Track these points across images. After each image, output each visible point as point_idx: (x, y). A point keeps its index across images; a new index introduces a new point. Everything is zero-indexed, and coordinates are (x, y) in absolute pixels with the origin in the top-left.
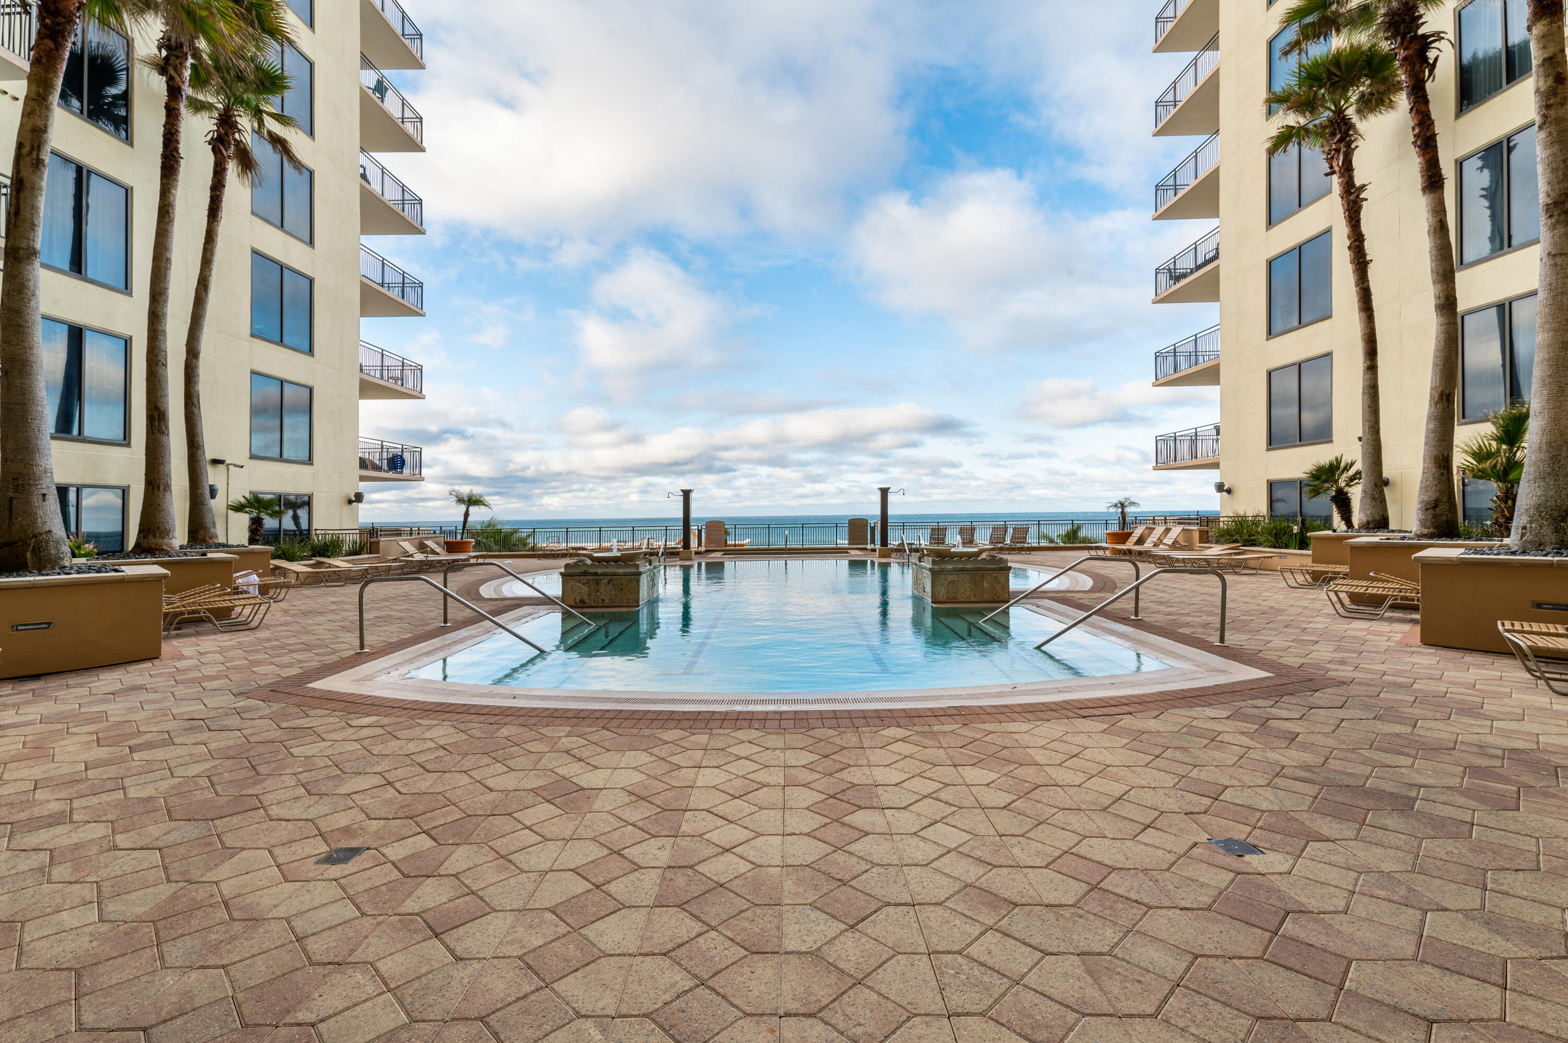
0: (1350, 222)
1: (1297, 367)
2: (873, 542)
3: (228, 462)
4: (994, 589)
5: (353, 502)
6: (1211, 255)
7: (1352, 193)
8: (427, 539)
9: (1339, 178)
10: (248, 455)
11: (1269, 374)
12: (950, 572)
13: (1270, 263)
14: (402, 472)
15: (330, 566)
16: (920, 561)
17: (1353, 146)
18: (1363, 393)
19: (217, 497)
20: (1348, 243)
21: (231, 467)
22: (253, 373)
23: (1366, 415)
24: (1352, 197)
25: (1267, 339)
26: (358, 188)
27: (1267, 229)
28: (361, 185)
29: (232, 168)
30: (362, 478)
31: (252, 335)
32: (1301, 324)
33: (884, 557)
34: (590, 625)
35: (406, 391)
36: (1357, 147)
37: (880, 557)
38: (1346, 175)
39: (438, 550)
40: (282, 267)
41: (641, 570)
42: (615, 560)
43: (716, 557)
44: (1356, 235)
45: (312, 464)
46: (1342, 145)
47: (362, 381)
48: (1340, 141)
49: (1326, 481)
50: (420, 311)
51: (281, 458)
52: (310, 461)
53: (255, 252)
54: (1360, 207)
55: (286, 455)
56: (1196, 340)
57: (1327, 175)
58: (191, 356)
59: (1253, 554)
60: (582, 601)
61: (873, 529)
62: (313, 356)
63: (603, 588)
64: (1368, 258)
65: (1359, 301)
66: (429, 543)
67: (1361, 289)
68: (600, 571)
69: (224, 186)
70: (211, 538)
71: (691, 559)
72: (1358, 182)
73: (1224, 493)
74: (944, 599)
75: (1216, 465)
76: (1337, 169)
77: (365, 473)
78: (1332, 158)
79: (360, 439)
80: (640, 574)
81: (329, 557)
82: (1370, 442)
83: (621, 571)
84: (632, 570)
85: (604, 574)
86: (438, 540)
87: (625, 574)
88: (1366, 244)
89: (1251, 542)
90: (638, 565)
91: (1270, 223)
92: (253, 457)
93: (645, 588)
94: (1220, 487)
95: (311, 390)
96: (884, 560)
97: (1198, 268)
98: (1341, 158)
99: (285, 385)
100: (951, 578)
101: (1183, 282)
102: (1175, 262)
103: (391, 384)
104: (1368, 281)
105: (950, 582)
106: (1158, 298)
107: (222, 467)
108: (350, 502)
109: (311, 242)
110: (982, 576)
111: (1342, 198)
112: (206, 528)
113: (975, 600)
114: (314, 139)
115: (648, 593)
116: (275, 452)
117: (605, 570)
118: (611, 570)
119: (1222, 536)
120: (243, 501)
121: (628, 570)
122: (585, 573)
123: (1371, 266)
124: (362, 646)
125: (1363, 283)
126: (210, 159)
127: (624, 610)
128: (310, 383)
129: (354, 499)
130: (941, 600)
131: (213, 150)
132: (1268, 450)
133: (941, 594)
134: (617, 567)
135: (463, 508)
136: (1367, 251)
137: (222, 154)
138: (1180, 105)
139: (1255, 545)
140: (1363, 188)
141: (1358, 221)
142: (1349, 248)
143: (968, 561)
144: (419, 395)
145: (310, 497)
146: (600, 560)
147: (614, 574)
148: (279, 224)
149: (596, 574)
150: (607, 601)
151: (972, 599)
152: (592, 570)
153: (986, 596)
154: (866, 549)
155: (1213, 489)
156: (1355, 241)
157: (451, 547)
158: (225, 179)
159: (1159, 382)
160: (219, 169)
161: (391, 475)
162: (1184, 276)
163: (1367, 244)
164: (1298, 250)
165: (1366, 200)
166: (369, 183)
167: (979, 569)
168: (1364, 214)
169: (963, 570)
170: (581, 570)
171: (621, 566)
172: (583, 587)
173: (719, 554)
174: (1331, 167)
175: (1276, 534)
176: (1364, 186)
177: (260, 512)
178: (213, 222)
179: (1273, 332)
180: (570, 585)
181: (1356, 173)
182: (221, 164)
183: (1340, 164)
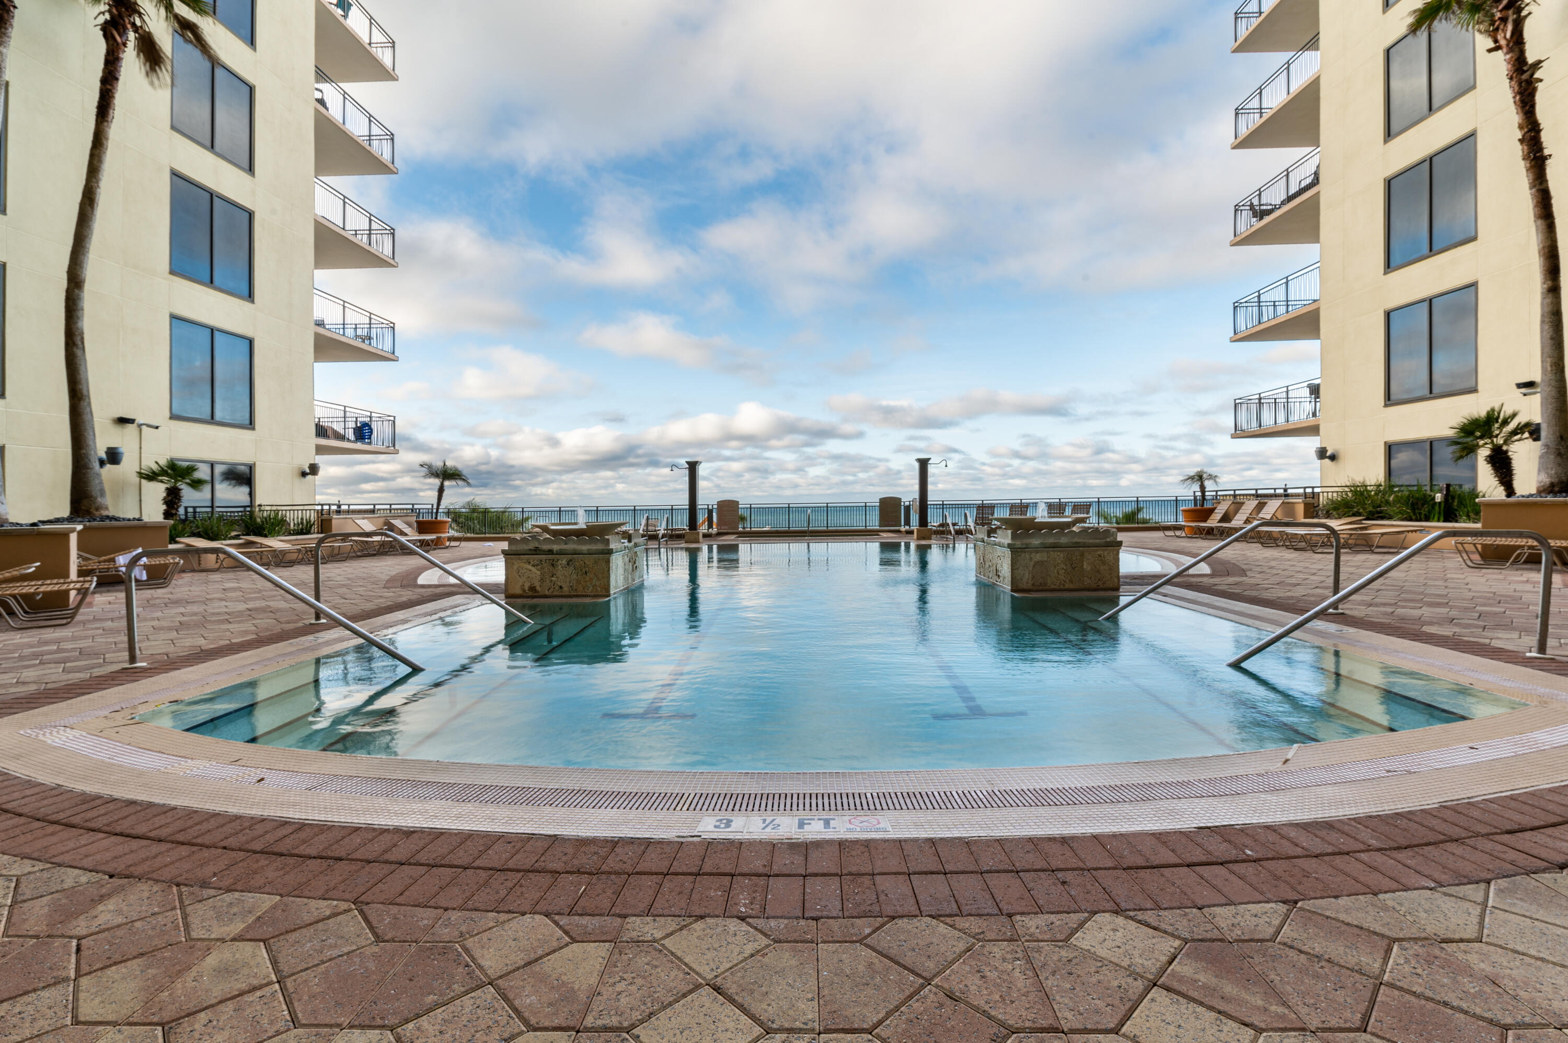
0: (1523, 107)
1: (1426, 304)
2: (907, 522)
3: (140, 420)
4: (1098, 571)
5: (307, 474)
6: (1309, 181)
7: (1524, 72)
8: (395, 517)
9: (1507, 53)
10: (168, 415)
11: (1388, 314)
12: (1037, 550)
13: (1389, 183)
14: (370, 443)
15: (262, 545)
16: (989, 536)
17: (1524, 13)
18: (1543, 322)
19: (122, 463)
20: (1519, 135)
21: (144, 427)
22: (173, 317)
23: (1547, 349)
24: (1525, 77)
25: (1385, 273)
26: (312, 113)
27: (1385, 142)
28: (316, 110)
29: (131, 59)
30: (320, 450)
31: (172, 272)
32: (1432, 251)
33: (924, 538)
34: (525, 623)
35: (374, 351)
36: (1530, 13)
37: (918, 539)
38: (1517, 49)
39: (407, 530)
40: (212, 195)
41: (612, 546)
42: (579, 533)
43: (729, 539)
44: (1530, 124)
45: (254, 429)
46: (1511, 12)
47: (317, 336)
48: (1507, 8)
49: (1481, 437)
50: (392, 262)
51: (212, 420)
52: (251, 424)
53: (175, 174)
54: (1535, 89)
55: (218, 416)
56: (1287, 283)
57: (1490, 51)
58: (73, 285)
59: (1379, 529)
60: (532, 588)
61: (908, 509)
62: (253, 302)
63: (560, 571)
64: (1546, 152)
65: (1535, 206)
66: (398, 523)
67: (1538, 191)
68: (556, 547)
69: (117, 79)
70: (97, 509)
71: (697, 542)
72: (1531, 58)
73: (1327, 460)
74: (1030, 586)
75: (1313, 430)
76: (1503, 42)
77: (323, 442)
78: (1497, 29)
79: (316, 403)
80: (610, 552)
81: (266, 536)
82: (1553, 383)
83: (584, 548)
84: (600, 547)
85: (561, 553)
86: (409, 519)
87: (590, 553)
88: (1543, 134)
89: (1377, 514)
90: (608, 540)
91: (1389, 134)
92: (173, 417)
93: (621, 571)
94: (1322, 453)
95: (251, 342)
96: (924, 542)
97: (1290, 199)
98: (1510, 27)
99: (216, 334)
100: (1038, 557)
101: (1267, 219)
102: (1260, 195)
103: (358, 343)
104: (1546, 181)
105: (1036, 563)
106: (1238, 239)
107: (130, 427)
108: (304, 474)
109: (251, 169)
110: (1082, 555)
111: (1511, 79)
112: (91, 497)
113: (1072, 586)
114: (255, 50)
115: (626, 579)
116: (206, 414)
117: (564, 547)
118: (570, 547)
119: (1335, 509)
120: (155, 467)
121: (594, 547)
122: (536, 551)
123: (1548, 162)
124: (133, 659)
125: (1541, 183)
126: (101, 47)
127: (587, 600)
128: (249, 333)
129: (308, 471)
130: (1025, 587)
131: (105, 36)
132: (1386, 406)
133: (1025, 580)
134: (579, 543)
135: (436, 482)
136: (1544, 145)
137: (115, 40)
138: (1263, 16)
139: (1382, 518)
140: (1537, 65)
141: (1533, 106)
142: (1521, 141)
143: (1062, 533)
144: (391, 356)
145: (251, 467)
146: (556, 533)
147: (575, 553)
148: (209, 144)
149: (550, 552)
150: (566, 589)
151: (1067, 586)
152: (546, 547)
153: (1087, 582)
154: (899, 531)
155: (1313, 456)
156: (1529, 131)
157: (423, 527)
158: (119, 72)
159: (1238, 337)
160: (111, 58)
161: (359, 446)
162: (1269, 212)
163: (1545, 137)
164: (1428, 163)
165: (1541, 80)
166: (327, 109)
167: (1077, 545)
168: (1539, 98)
169: (1055, 546)
170: (532, 546)
171: (585, 542)
172: (533, 569)
173: (733, 537)
174: (1496, 41)
175: (1413, 504)
176: (1540, 62)
177: (176, 481)
178: (102, 122)
179: (1392, 264)
180: (515, 567)
181: (1528, 47)
182: (113, 52)
183: (1508, 35)
